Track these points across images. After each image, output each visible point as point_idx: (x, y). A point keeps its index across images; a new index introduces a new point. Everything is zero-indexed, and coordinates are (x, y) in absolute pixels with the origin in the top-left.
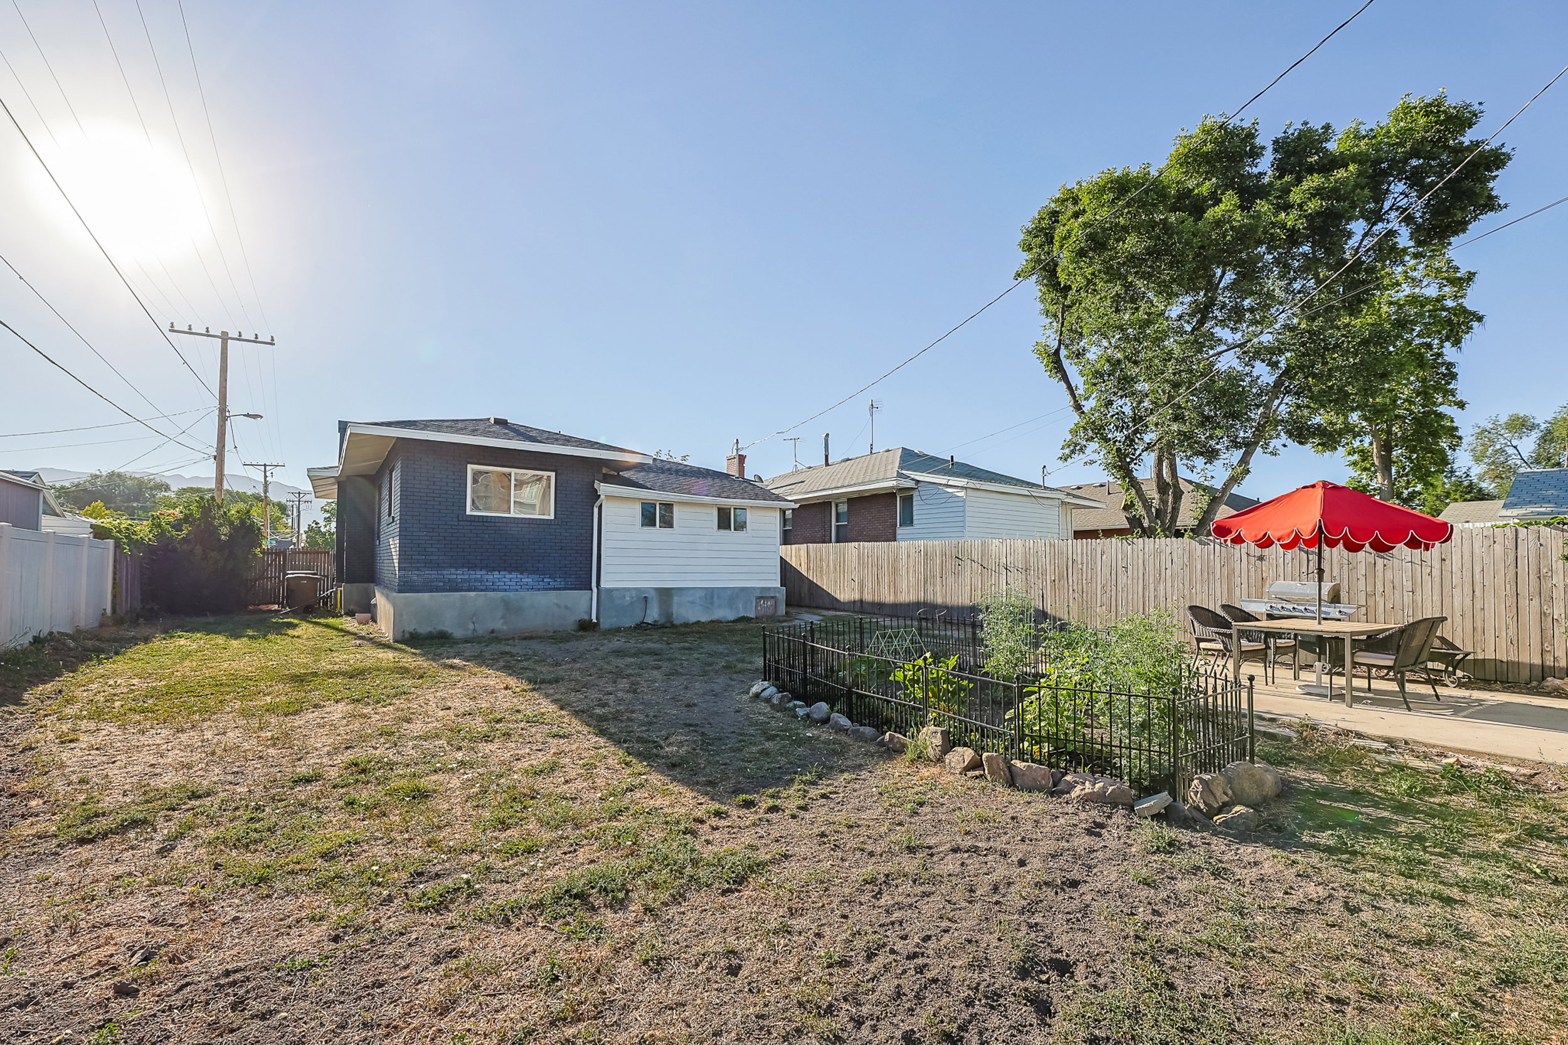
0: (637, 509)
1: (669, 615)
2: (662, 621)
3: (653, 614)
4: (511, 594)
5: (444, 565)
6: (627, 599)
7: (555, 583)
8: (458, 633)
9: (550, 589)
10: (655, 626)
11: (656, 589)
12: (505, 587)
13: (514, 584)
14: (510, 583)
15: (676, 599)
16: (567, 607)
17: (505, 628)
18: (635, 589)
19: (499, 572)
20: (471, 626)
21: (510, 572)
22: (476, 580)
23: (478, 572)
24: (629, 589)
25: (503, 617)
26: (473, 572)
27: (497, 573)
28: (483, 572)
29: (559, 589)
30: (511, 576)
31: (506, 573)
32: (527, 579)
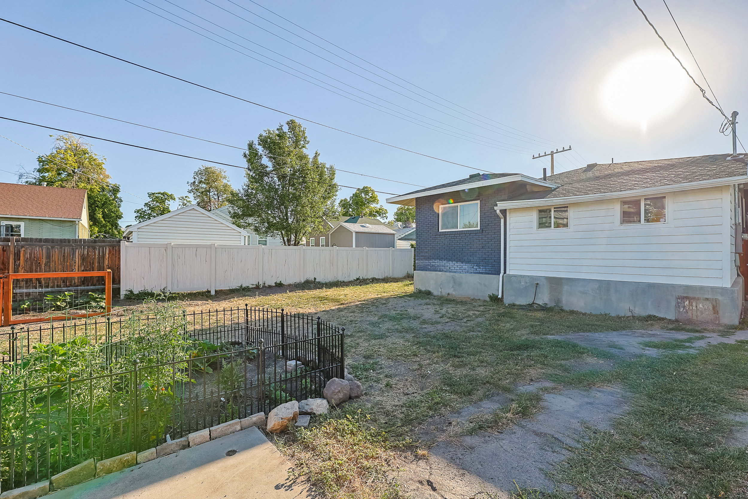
0: (534, 216)
1: (558, 301)
2: (551, 304)
3: (544, 299)
4: (456, 274)
5: (431, 258)
6: (522, 283)
7: (479, 269)
8: (435, 293)
9: (477, 273)
10: (544, 308)
11: (547, 278)
12: (455, 270)
13: (459, 269)
14: (457, 268)
15: (566, 288)
16: (485, 285)
17: (454, 293)
18: (528, 276)
19: (452, 261)
20: (440, 290)
21: (457, 262)
22: (443, 266)
23: (443, 262)
24: (524, 276)
25: (453, 287)
26: (441, 262)
27: (451, 262)
28: (445, 262)
29: (482, 273)
30: (457, 264)
31: (455, 262)
32: (465, 266)
